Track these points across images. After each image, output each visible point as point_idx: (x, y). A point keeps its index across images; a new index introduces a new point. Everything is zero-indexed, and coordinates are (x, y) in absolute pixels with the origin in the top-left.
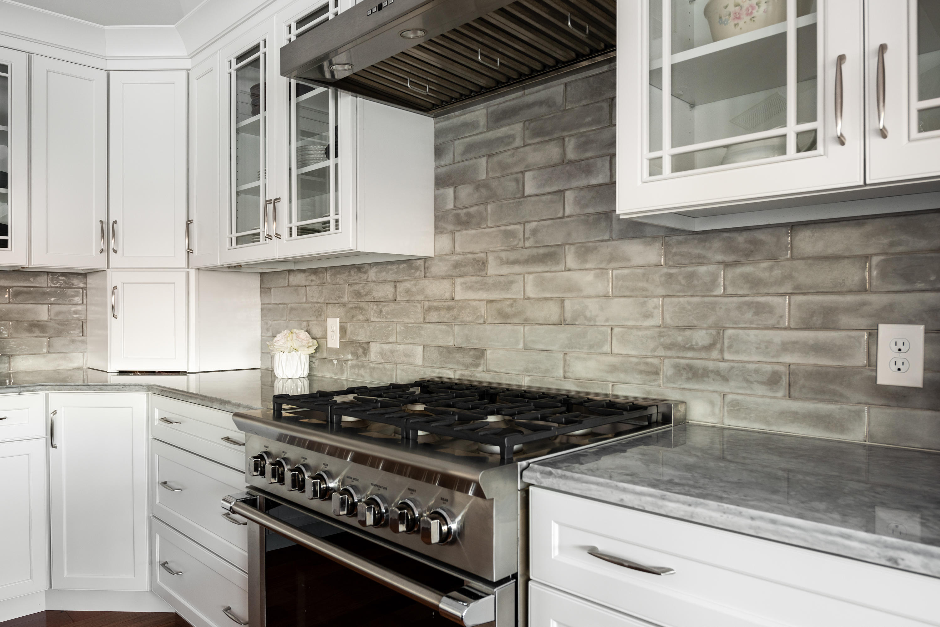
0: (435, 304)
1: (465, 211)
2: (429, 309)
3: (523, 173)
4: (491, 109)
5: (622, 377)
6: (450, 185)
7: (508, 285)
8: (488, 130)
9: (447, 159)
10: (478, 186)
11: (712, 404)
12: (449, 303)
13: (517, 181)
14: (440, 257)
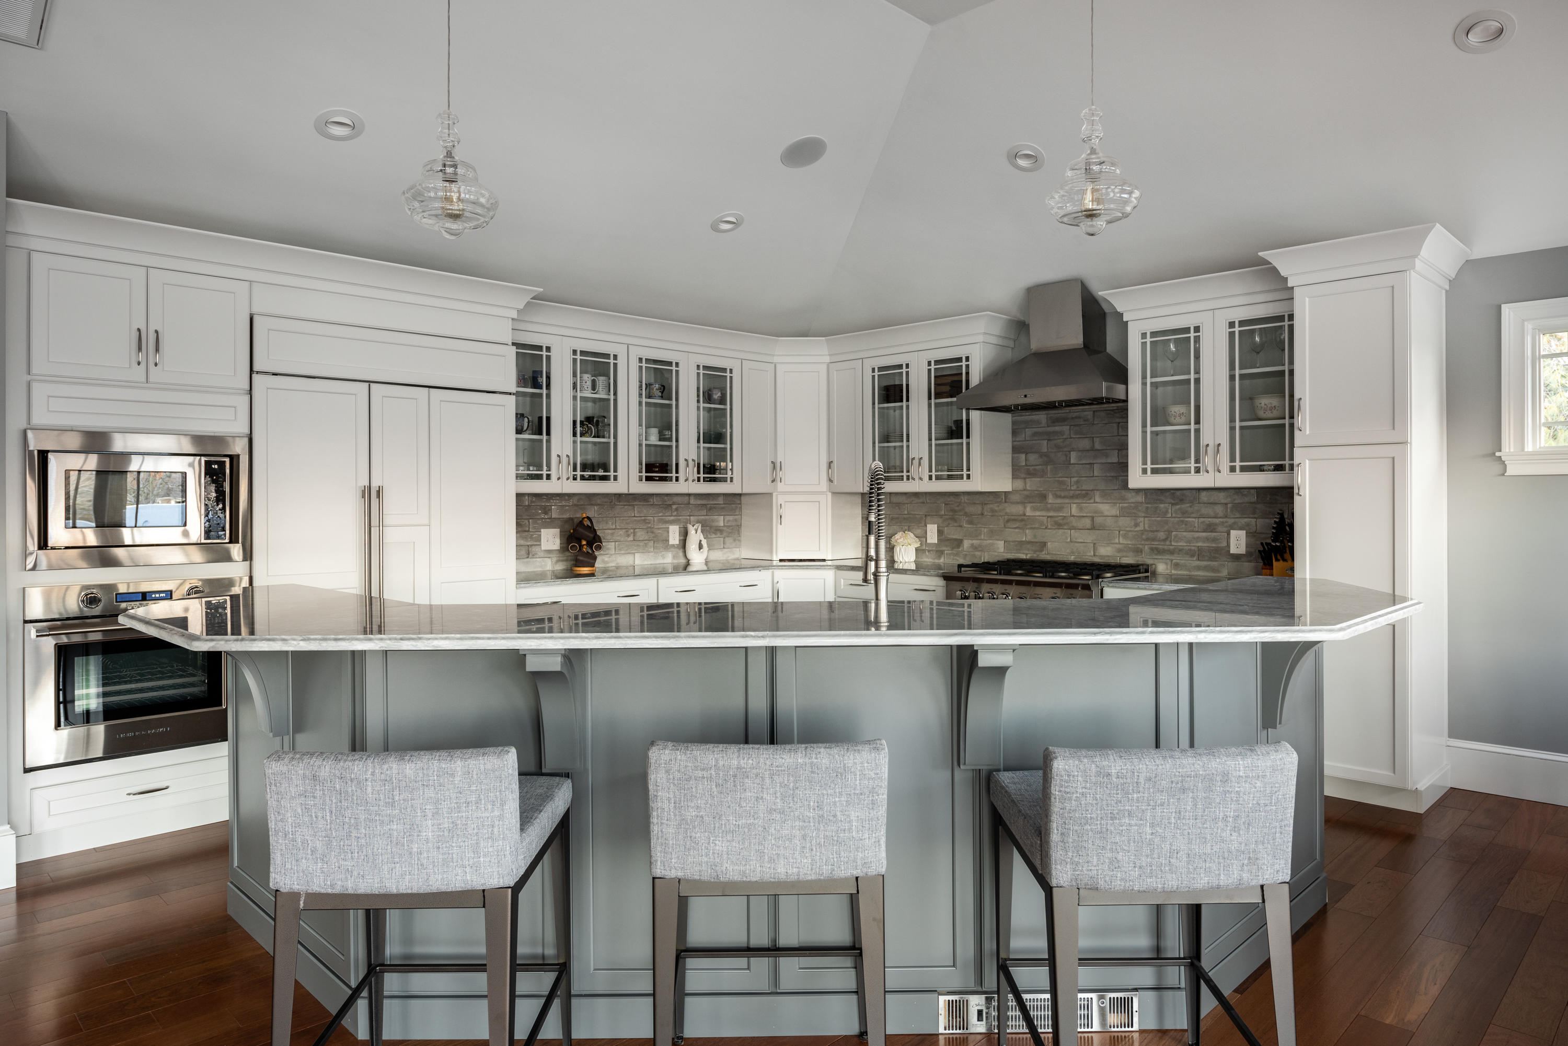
0: (1013, 517)
1: (1033, 467)
2: (1008, 521)
3: (1070, 452)
4: (1049, 416)
5: (1125, 554)
6: (1022, 453)
7: (1060, 509)
8: (1048, 427)
9: (1021, 437)
10: (1042, 455)
11: (1166, 564)
12: (1023, 517)
13: (1066, 456)
14: (1014, 492)
